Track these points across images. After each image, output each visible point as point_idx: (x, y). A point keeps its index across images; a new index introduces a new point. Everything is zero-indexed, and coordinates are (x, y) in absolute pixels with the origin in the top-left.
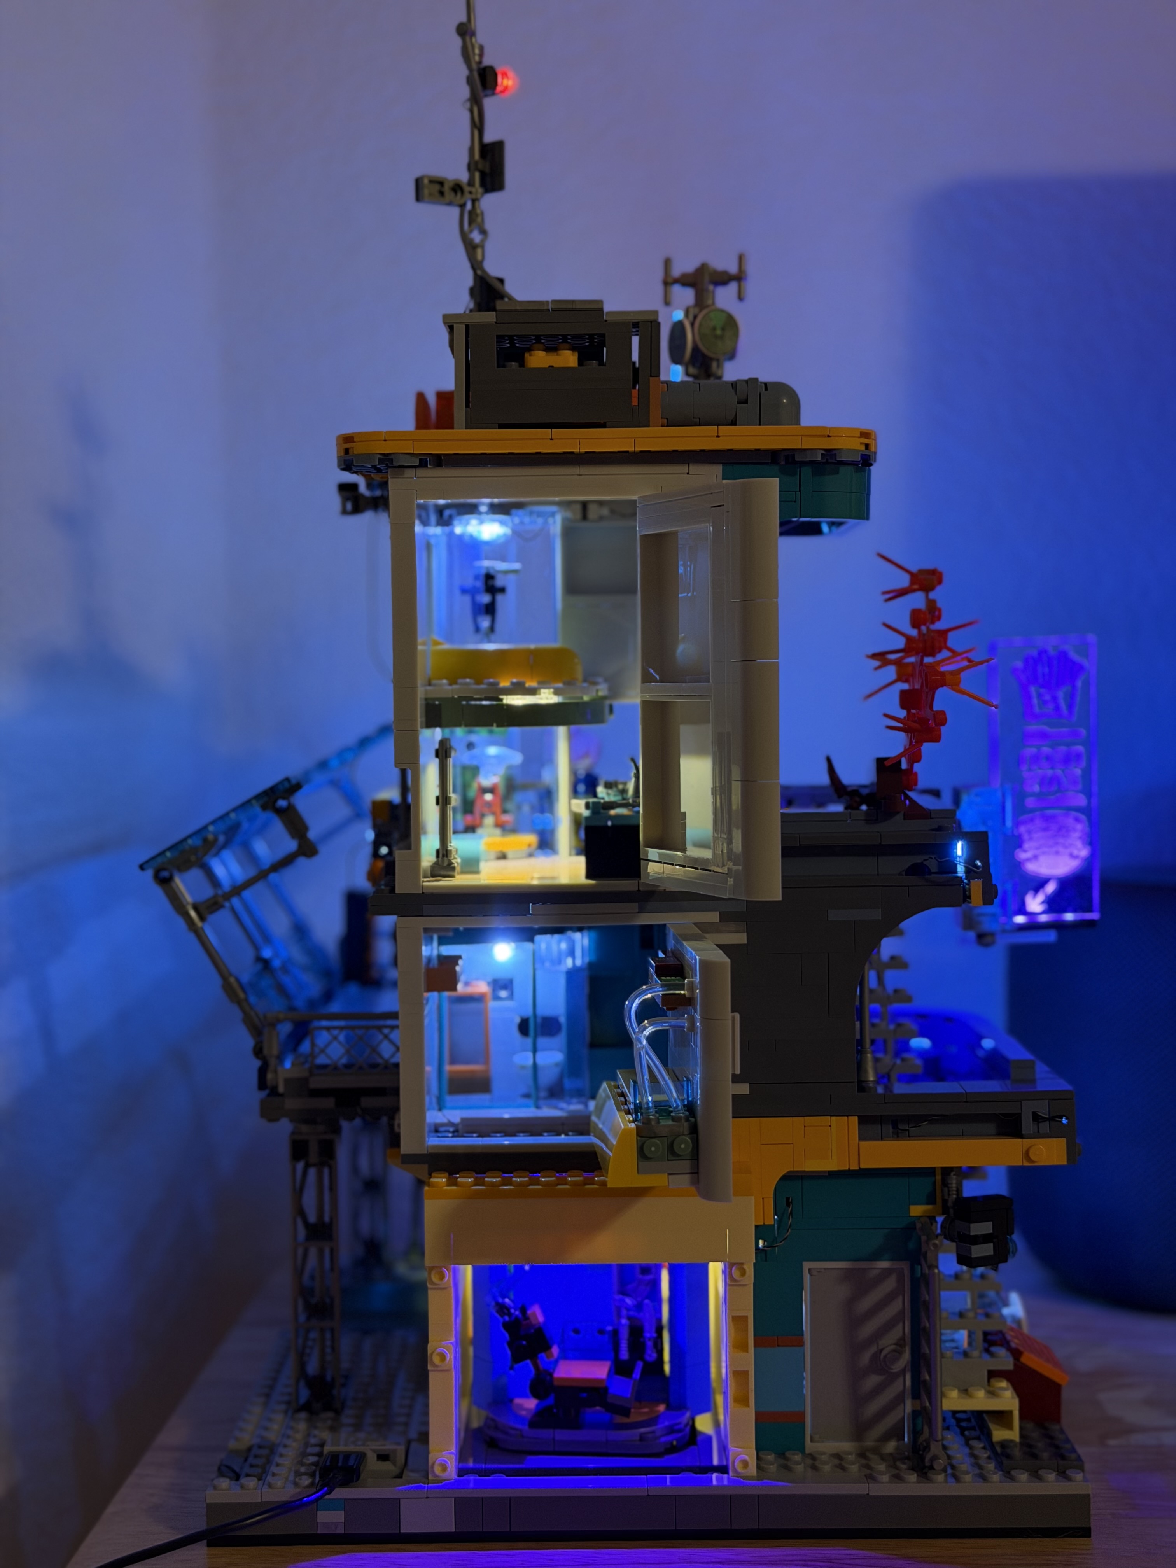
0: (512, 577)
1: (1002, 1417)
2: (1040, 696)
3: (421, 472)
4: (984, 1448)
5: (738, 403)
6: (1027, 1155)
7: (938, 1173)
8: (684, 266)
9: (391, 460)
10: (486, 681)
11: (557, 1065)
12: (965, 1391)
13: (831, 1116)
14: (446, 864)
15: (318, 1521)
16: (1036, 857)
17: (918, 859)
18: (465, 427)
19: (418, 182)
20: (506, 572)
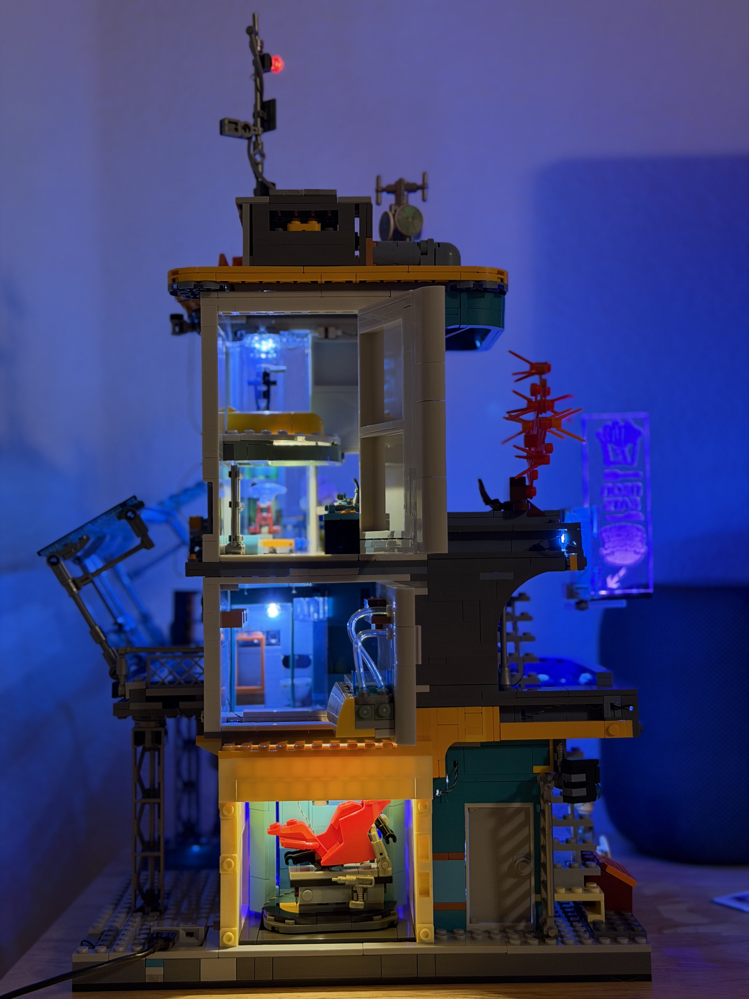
0: (281, 374)
1: (593, 906)
2: (614, 450)
3: (221, 294)
4: (582, 926)
5: (422, 254)
6: (607, 731)
7: (551, 744)
8: (388, 181)
9: (202, 286)
10: (262, 431)
11: (308, 685)
12: (570, 890)
13: (482, 706)
14: (235, 545)
15: (146, 974)
16: (613, 553)
17: (536, 542)
18: (249, 265)
19: (222, 123)
20: (277, 372)
